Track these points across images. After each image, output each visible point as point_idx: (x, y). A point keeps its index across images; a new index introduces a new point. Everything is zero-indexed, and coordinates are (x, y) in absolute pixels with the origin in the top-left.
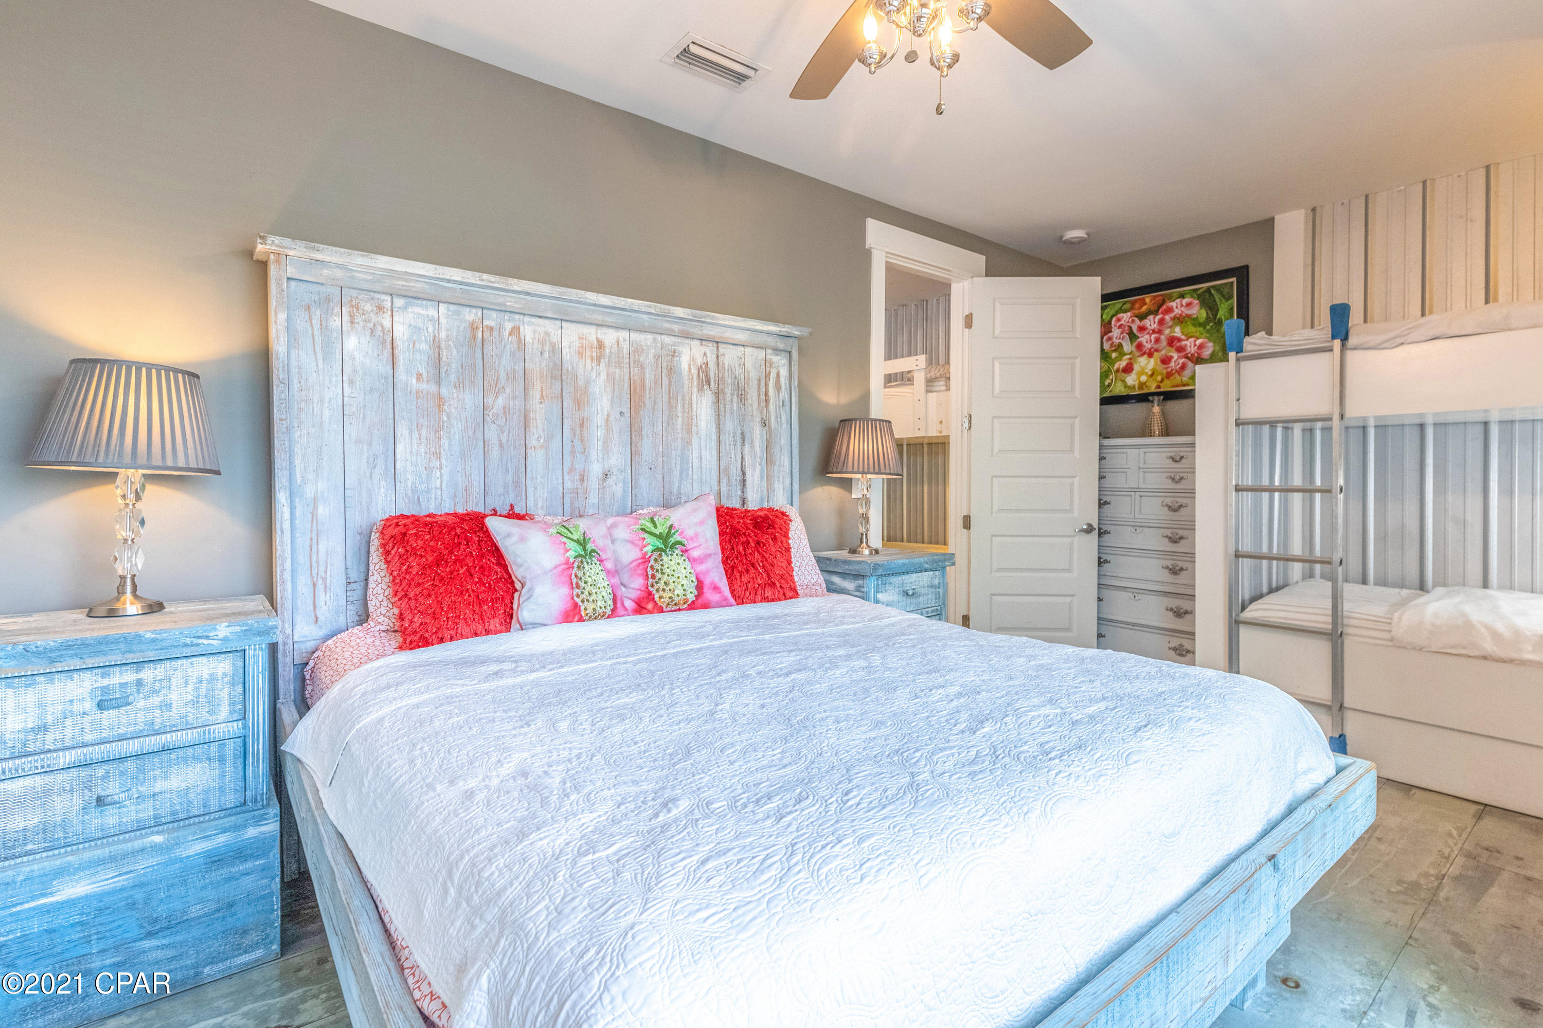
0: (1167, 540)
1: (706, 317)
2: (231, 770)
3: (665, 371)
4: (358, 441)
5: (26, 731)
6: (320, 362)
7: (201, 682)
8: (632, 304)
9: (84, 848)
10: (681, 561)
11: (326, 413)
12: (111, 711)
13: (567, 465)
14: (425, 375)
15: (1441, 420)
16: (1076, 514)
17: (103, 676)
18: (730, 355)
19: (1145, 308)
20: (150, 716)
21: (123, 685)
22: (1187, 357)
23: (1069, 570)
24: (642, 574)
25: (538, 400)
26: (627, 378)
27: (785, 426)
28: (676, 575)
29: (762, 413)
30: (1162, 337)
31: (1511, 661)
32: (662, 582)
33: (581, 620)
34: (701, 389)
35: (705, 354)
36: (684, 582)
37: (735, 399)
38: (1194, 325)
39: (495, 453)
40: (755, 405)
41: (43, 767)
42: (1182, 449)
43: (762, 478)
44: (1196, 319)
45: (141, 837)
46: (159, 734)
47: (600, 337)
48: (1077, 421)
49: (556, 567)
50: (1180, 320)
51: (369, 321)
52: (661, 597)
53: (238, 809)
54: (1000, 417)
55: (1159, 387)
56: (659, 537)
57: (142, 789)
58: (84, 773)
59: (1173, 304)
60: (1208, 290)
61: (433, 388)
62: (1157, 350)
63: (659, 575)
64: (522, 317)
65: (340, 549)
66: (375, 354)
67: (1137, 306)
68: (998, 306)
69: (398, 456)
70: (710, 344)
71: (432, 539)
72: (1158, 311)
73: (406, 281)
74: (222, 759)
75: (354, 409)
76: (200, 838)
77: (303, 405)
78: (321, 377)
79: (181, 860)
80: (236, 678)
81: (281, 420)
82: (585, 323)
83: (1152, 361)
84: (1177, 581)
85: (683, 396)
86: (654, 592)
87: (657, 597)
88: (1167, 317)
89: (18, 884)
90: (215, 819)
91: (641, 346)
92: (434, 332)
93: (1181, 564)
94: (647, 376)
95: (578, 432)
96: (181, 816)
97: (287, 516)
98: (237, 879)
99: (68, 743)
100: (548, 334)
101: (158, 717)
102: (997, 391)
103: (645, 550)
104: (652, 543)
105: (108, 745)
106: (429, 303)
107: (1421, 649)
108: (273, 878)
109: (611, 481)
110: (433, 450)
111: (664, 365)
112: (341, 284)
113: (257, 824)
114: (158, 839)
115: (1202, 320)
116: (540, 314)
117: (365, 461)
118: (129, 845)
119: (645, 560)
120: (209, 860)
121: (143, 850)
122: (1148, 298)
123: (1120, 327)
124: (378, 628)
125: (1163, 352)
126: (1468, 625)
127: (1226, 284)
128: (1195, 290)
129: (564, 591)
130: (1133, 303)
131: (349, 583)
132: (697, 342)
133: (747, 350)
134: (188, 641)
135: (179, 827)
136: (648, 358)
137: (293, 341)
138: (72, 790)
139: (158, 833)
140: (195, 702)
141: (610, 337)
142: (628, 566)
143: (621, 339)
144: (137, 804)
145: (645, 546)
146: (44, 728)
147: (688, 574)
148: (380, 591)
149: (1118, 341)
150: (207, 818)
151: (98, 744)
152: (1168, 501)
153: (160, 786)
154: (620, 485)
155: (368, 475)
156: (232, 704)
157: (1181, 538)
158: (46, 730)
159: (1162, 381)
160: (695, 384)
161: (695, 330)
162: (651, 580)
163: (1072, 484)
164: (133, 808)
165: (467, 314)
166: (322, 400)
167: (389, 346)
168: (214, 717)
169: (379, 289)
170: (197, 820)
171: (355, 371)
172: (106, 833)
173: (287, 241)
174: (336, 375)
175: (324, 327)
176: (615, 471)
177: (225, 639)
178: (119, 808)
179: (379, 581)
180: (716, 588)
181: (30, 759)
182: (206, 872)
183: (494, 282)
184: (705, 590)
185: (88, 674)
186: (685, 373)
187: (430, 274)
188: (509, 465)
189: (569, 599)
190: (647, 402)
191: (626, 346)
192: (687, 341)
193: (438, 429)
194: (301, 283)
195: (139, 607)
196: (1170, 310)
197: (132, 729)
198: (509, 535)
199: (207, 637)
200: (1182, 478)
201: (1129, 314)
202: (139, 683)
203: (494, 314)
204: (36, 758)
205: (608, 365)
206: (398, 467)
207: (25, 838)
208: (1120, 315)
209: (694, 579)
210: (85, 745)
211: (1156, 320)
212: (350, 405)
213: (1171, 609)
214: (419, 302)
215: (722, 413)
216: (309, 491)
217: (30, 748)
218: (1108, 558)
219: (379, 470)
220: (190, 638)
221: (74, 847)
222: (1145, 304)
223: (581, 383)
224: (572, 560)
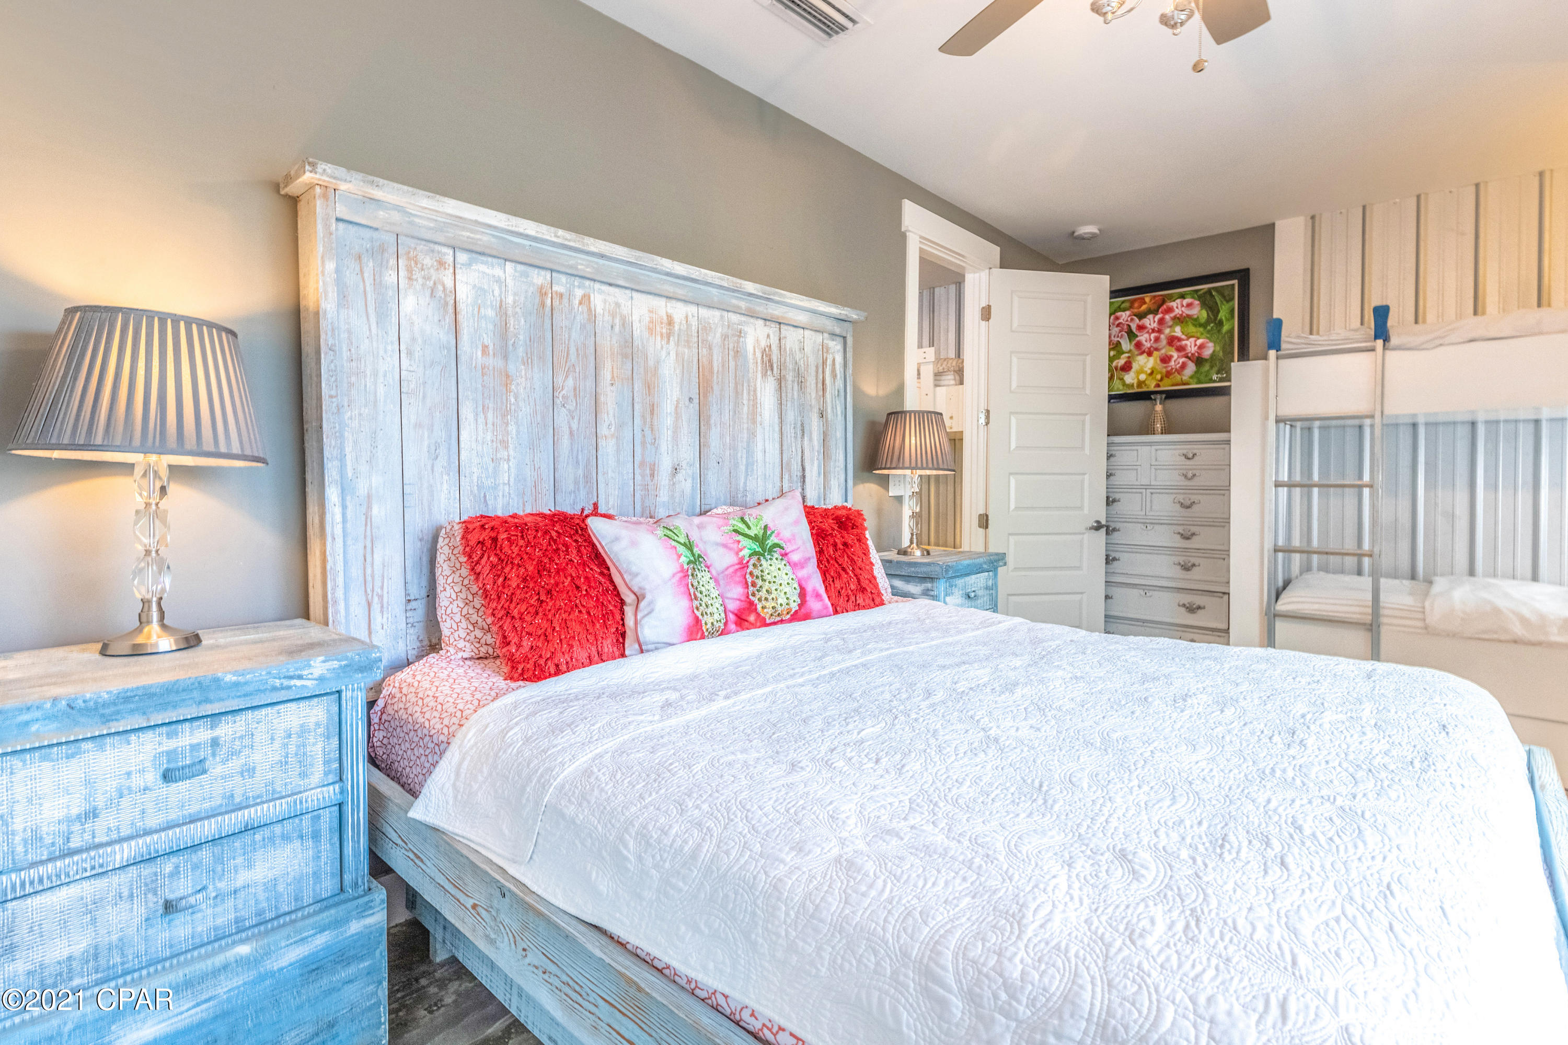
0: (1179, 536)
1: (774, 294)
2: (328, 848)
3: (731, 353)
4: (418, 425)
5: (69, 820)
6: (374, 326)
7: (289, 736)
8: (706, 274)
9: (149, 974)
10: (781, 566)
11: (381, 390)
12: (180, 783)
13: (638, 458)
14: (491, 347)
15: (1432, 420)
16: (1086, 511)
17: (169, 736)
18: (792, 337)
19: (1144, 307)
20: (229, 785)
21: (194, 747)
22: (1187, 357)
23: (1079, 568)
24: (740, 582)
25: (608, 382)
26: (695, 360)
27: (840, 417)
28: (778, 581)
29: (819, 402)
30: (1162, 336)
31: (1540, 644)
32: (764, 590)
33: (703, 637)
34: (764, 375)
35: (768, 336)
36: (787, 589)
37: (796, 387)
38: (1195, 326)
39: (565, 442)
40: (814, 395)
41: (93, 868)
42: (1195, 447)
43: (819, 473)
44: (1196, 320)
45: (222, 949)
46: (240, 809)
47: (669, 311)
48: (1088, 418)
49: (674, 575)
50: (1180, 320)
51: (429, 279)
52: (763, 608)
53: (336, 899)
54: (1017, 413)
55: (1158, 386)
56: (755, 538)
57: (219, 885)
58: (147, 871)
59: (1174, 304)
60: (1209, 291)
61: (500, 363)
62: (1157, 349)
63: (759, 582)
64: (592, 283)
65: (398, 559)
66: (436, 319)
67: (1136, 305)
68: (1016, 300)
69: (462, 445)
70: (773, 325)
71: (528, 544)
72: (1158, 311)
73: (472, 231)
74: (316, 836)
75: (412, 386)
76: (295, 942)
77: (353, 379)
78: (374, 343)
79: (272, 974)
80: (331, 727)
81: (331, 397)
82: (655, 294)
83: (1152, 359)
84: (1188, 577)
85: (749, 381)
86: (756, 601)
87: (759, 607)
88: (1167, 317)
89: (66, 1037)
90: (309, 916)
91: (709, 323)
92: (500, 295)
93: (1193, 560)
94: (715, 357)
95: (648, 420)
96: (268, 916)
97: (338, 518)
98: (339, 990)
99: (125, 832)
100: (618, 305)
101: (240, 788)
102: (1014, 386)
103: (741, 554)
104: (748, 547)
105: (178, 830)
106: (495, 261)
107: (1454, 635)
108: (380, 983)
109: (680, 476)
110: (500, 437)
111: (731, 346)
112: (398, 229)
113: (361, 916)
114: (244, 950)
115: (1203, 321)
116: (612, 281)
117: (426, 449)
118: (209, 962)
119: (742, 566)
120: (306, 970)
121: (225, 967)
122: (1148, 297)
123: (1118, 325)
124: (460, 654)
125: (1163, 351)
126: (1497, 611)
127: (1227, 286)
128: (1197, 291)
129: (684, 603)
130: (1132, 302)
131: (409, 601)
132: (761, 322)
133: (807, 332)
134: (277, 683)
135: (267, 932)
136: (715, 338)
137: (343, 299)
138: (131, 896)
139: (242, 941)
140: (284, 763)
141: (679, 311)
142: (723, 572)
143: (690, 314)
144: (215, 905)
145: (741, 550)
146: (92, 814)
147: (790, 581)
148: (456, 610)
149: (1116, 339)
150: (300, 914)
151: (164, 829)
152: (1181, 498)
153: (243, 877)
154: (690, 481)
155: (429, 467)
156: (326, 762)
157: (1193, 534)
158: (95, 816)
159: (1162, 379)
160: (759, 368)
161: (761, 308)
162: (751, 589)
163: (1083, 481)
164: (210, 911)
165: (535, 276)
166: (375, 374)
167: (451, 309)
168: (307, 781)
169: (441, 239)
170: (287, 918)
171: (414, 339)
172: (176, 950)
173: (341, 171)
174: (392, 343)
175: (378, 284)
176: (684, 464)
177: (321, 679)
178: (193, 913)
179: (454, 596)
180: (818, 596)
181: (76, 858)
182: (303, 985)
183: (569, 240)
184: (808, 598)
185: (150, 734)
186: (750, 356)
187: (502, 225)
188: (580, 457)
189: (690, 613)
190: (715, 387)
191: (694, 322)
192: (752, 320)
193: (505, 413)
194: (350, 226)
195: (172, 640)
196: (1170, 310)
197: (207, 805)
198: (617, 539)
199: (300, 677)
200: (1194, 475)
201: (1128, 313)
202: (215, 743)
203: (563, 279)
204: (84, 856)
205: (678, 344)
206: (462, 457)
207: (70, 971)
208: (1119, 314)
209: (796, 585)
210: (147, 833)
211: (1156, 319)
212: (408, 381)
213: (1184, 605)
214: (484, 258)
215: (784, 402)
216: (362, 488)
217: (75, 843)
218: (1117, 555)
219: (442, 462)
220: (280, 678)
221: (136, 975)
222: (1145, 303)
223: (651, 363)
224: (686, 567)
